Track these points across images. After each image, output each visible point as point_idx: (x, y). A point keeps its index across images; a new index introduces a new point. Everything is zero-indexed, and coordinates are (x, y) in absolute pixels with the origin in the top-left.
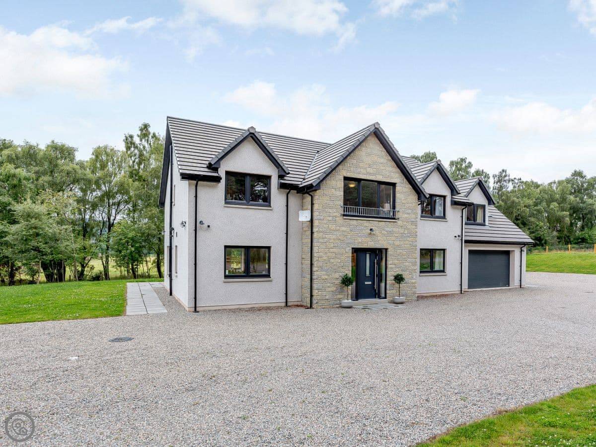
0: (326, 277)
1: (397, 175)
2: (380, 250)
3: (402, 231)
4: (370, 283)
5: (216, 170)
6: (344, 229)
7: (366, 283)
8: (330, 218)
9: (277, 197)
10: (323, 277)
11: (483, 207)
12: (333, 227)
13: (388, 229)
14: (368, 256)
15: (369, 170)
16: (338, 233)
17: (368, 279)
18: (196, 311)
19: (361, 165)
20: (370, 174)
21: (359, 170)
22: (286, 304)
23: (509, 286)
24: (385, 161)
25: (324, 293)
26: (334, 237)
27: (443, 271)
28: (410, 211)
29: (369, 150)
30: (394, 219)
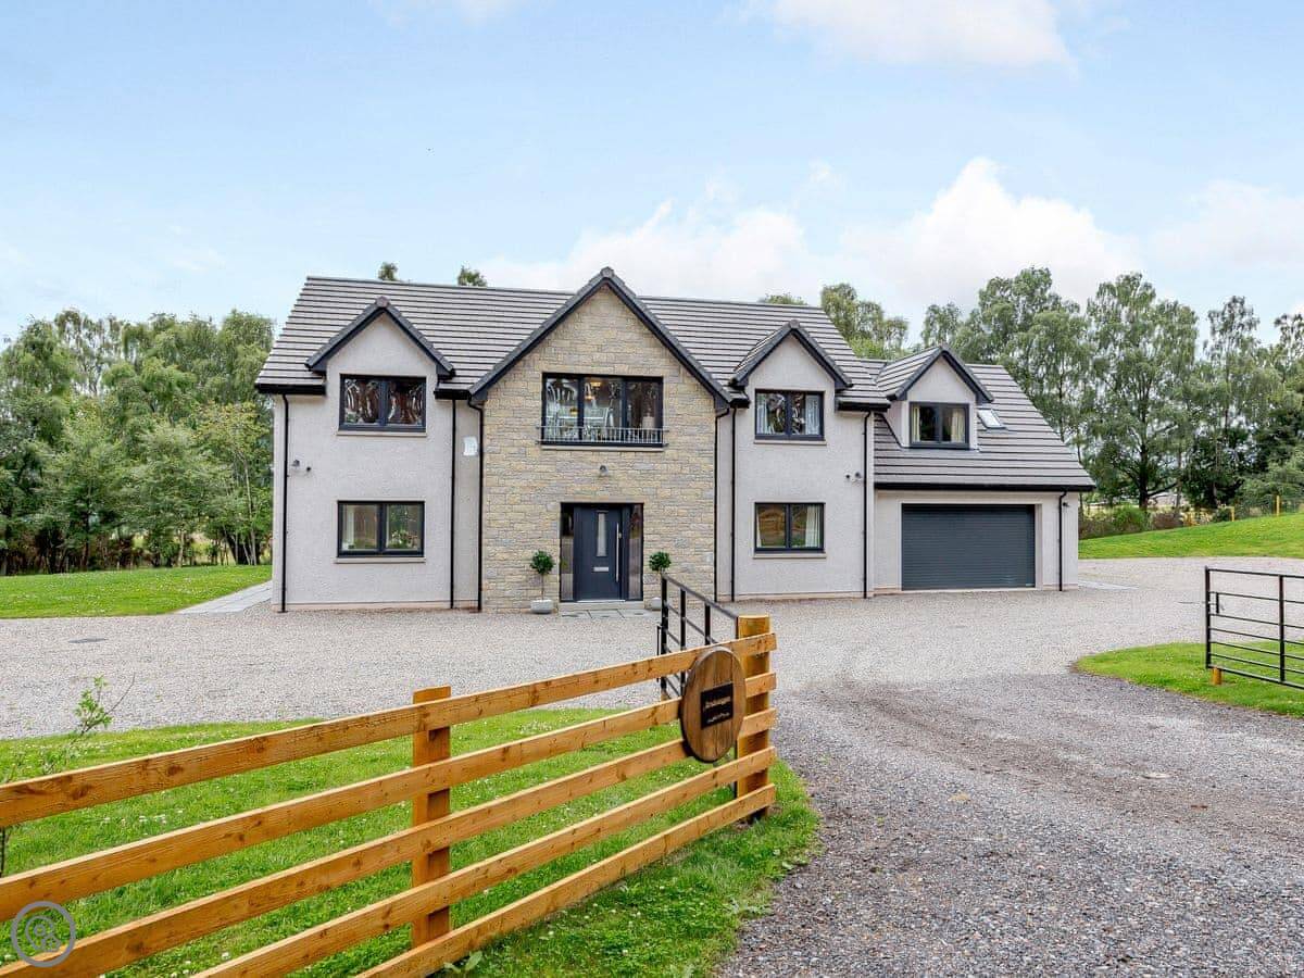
0: (505, 556)
1: (664, 361)
2: (630, 506)
3: (675, 468)
4: (607, 569)
5: (322, 374)
6: (544, 468)
7: (597, 569)
8: (514, 450)
9: (437, 415)
10: (500, 556)
11: (965, 408)
12: (522, 465)
13: (643, 466)
14: (602, 518)
15: (597, 356)
16: (531, 477)
17: (601, 561)
18: (283, 610)
19: (581, 348)
20: (599, 363)
21: (575, 358)
22: (452, 605)
23: (1034, 586)
24: (635, 337)
25: (501, 586)
26: (523, 483)
27: (821, 549)
28: (695, 430)
29: (597, 320)
30: (661, 446)
